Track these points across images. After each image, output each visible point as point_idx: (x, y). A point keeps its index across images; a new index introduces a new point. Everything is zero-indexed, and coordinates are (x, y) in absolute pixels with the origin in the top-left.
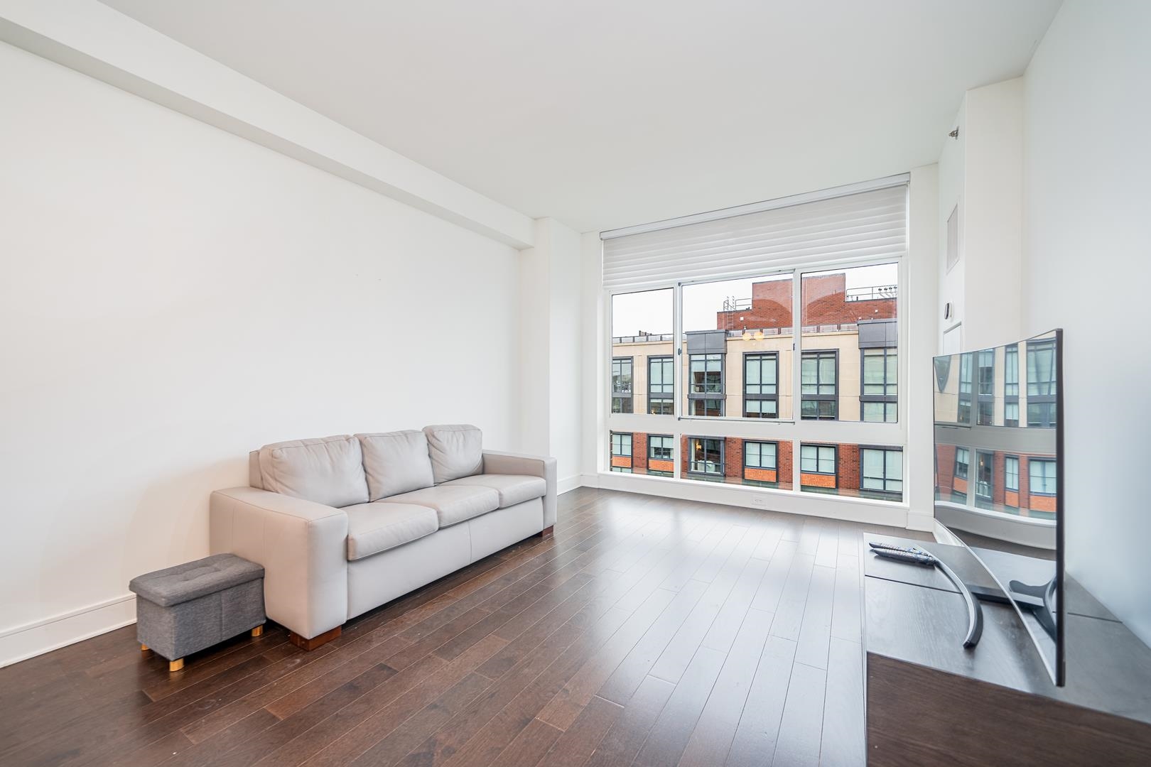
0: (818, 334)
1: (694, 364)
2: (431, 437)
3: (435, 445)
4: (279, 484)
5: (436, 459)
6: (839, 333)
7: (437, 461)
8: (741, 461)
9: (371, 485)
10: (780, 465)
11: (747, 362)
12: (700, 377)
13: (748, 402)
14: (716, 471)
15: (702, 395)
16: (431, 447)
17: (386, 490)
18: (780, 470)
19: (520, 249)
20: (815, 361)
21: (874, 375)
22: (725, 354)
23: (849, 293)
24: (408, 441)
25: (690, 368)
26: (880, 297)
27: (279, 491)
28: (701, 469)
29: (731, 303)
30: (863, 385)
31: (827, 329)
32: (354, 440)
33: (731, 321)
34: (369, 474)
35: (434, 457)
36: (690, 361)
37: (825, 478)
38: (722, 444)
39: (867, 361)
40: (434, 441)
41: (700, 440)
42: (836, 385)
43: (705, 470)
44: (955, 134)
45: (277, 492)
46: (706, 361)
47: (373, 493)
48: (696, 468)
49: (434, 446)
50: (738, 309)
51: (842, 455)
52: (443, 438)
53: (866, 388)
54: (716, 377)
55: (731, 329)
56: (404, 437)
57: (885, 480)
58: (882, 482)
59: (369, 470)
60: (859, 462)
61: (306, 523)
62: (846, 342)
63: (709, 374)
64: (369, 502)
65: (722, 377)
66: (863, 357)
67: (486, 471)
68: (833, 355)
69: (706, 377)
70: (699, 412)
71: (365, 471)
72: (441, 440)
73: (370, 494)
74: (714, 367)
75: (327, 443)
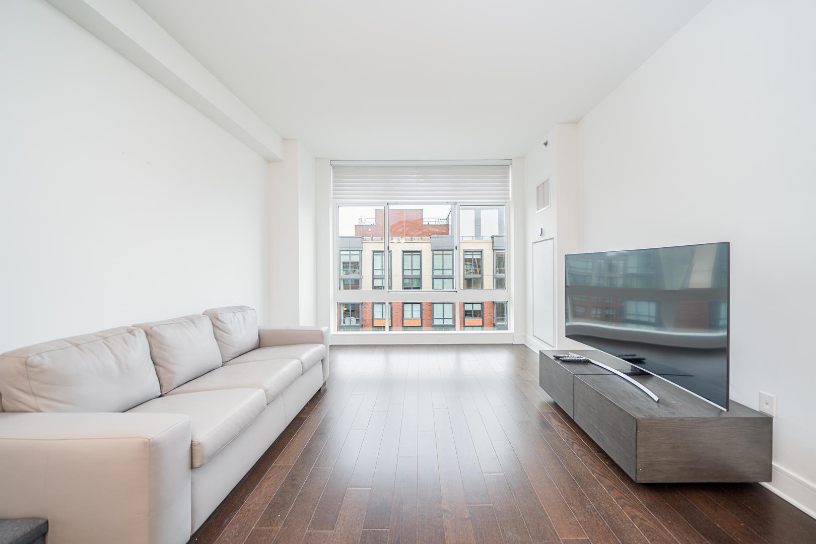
0: (412, 241)
1: (342, 257)
2: (215, 319)
3: (219, 327)
4: (40, 400)
5: (222, 339)
6: (422, 241)
7: (222, 341)
8: (371, 316)
9: (162, 377)
10: (393, 316)
11: (375, 256)
12: (346, 265)
13: (375, 280)
14: (356, 323)
15: (347, 277)
16: (216, 330)
17: (179, 380)
18: (393, 319)
19: (270, 161)
20: (410, 256)
21: (438, 265)
22: (362, 251)
23: (424, 220)
24: (195, 326)
25: (340, 260)
26: (439, 224)
27: (42, 408)
28: (347, 323)
29: (363, 221)
30: (433, 269)
31: (415, 239)
32: (139, 332)
33: (363, 231)
34: (159, 365)
35: (220, 338)
36: (340, 255)
37: (416, 321)
38: (360, 306)
39: (435, 256)
40: (218, 324)
41: (346, 305)
42: (421, 270)
43: (350, 323)
44: (546, 144)
45: (39, 411)
46: (350, 255)
47: (164, 385)
48: (344, 323)
49: (220, 329)
50: (367, 224)
51: (424, 306)
52: (226, 318)
53: (435, 271)
54: (356, 266)
55: (366, 236)
56: (191, 324)
57: (443, 319)
58: (442, 320)
59: (158, 361)
60: (432, 311)
61: (145, 443)
62: (425, 247)
63: (352, 263)
64: (160, 396)
65: (360, 264)
66: (433, 255)
67: (261, 345)
68: (419, 253)
69: (350, 265)
70: (346, 287)
71: (154, 364)
72: (225, 322)
73: (161, 386)
74: (355, 259)
75: (105, 338)
